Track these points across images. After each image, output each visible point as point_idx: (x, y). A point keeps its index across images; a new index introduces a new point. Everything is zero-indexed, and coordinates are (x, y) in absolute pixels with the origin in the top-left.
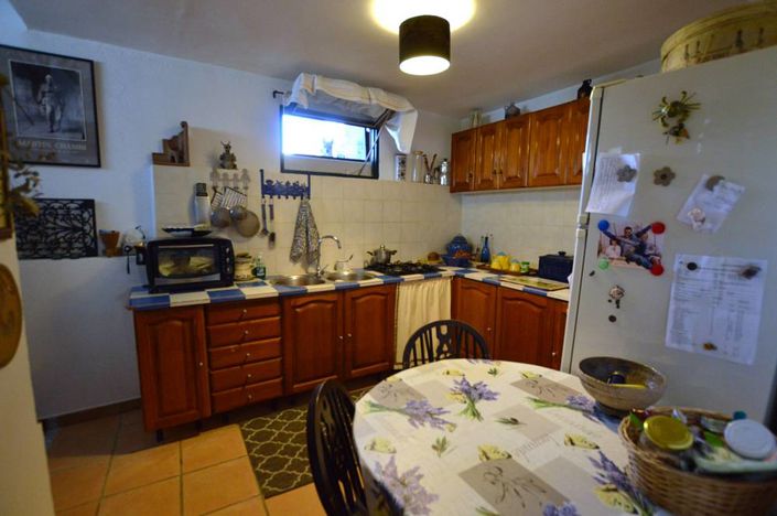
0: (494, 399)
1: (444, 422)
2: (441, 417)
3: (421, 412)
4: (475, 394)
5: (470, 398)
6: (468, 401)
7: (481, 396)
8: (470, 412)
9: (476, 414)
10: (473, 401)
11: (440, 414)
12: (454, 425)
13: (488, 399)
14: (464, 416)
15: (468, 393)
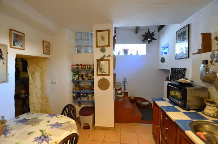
0: (35, 139)
1: (50, 126)
2: (51, 126)
3: (57, 126)
4: (43, 138)
5: (44, 135)
6: (45, 134)
7: (40, 138)
8: (43, 131)
9: (41, 131)
10: (43, 134)
11: (52, 127)
12: (47, 126)
13: (38, 138)
14: (45, 129)
15: (45, 137)
